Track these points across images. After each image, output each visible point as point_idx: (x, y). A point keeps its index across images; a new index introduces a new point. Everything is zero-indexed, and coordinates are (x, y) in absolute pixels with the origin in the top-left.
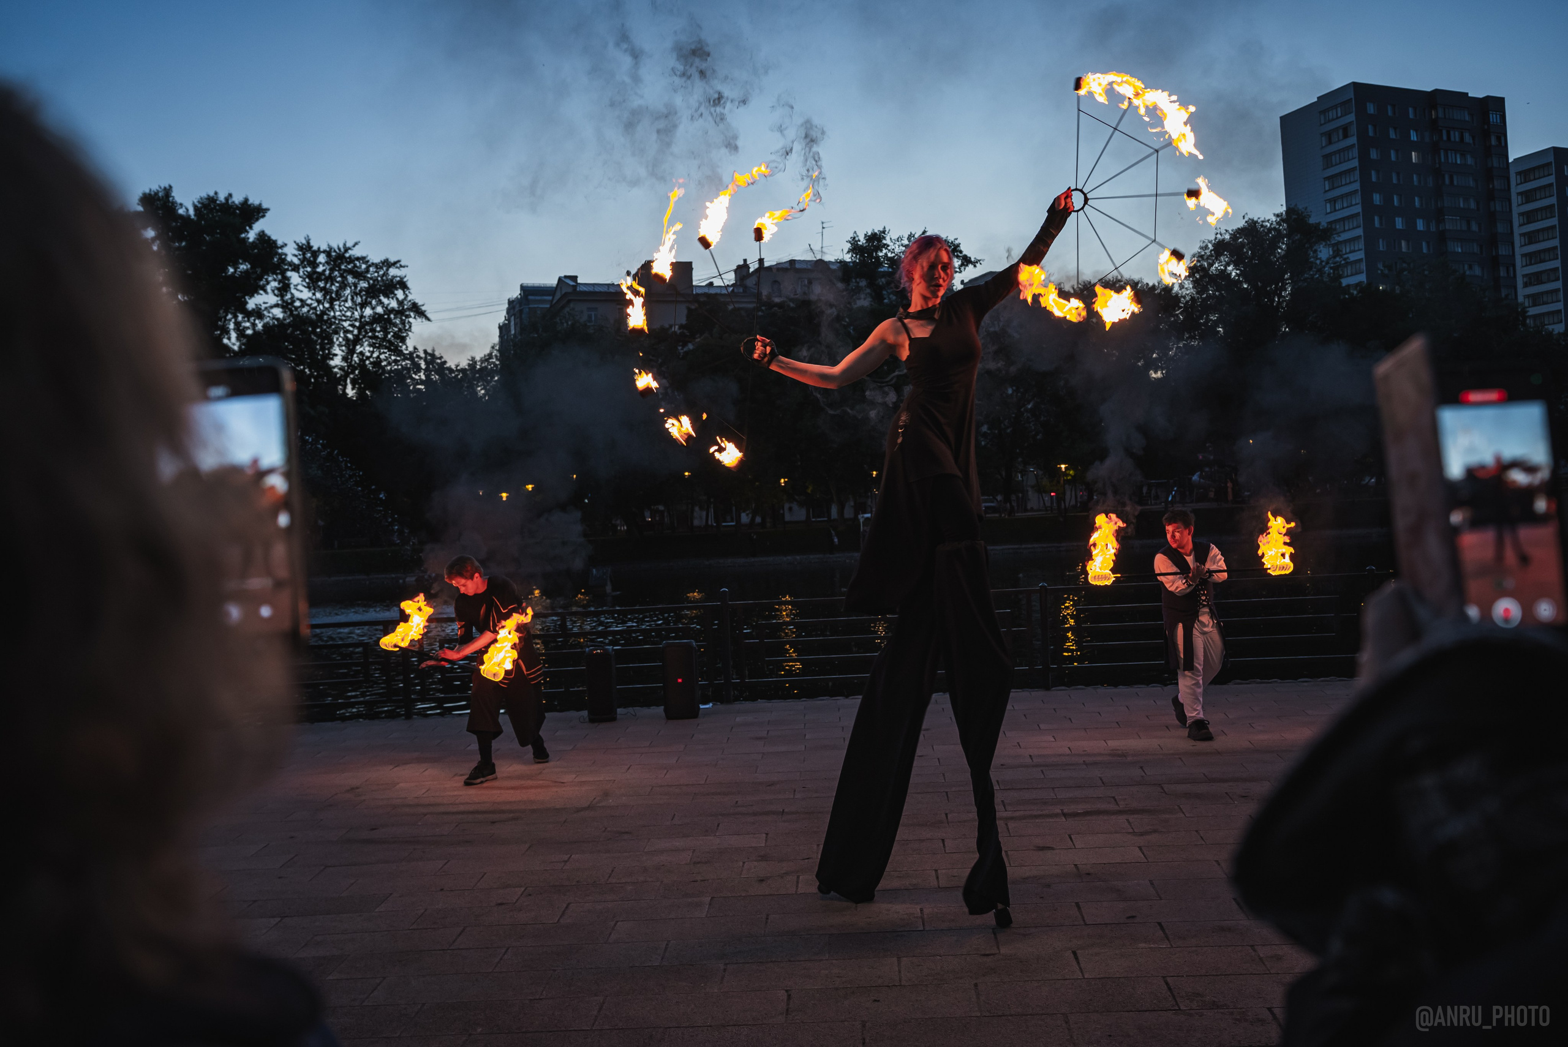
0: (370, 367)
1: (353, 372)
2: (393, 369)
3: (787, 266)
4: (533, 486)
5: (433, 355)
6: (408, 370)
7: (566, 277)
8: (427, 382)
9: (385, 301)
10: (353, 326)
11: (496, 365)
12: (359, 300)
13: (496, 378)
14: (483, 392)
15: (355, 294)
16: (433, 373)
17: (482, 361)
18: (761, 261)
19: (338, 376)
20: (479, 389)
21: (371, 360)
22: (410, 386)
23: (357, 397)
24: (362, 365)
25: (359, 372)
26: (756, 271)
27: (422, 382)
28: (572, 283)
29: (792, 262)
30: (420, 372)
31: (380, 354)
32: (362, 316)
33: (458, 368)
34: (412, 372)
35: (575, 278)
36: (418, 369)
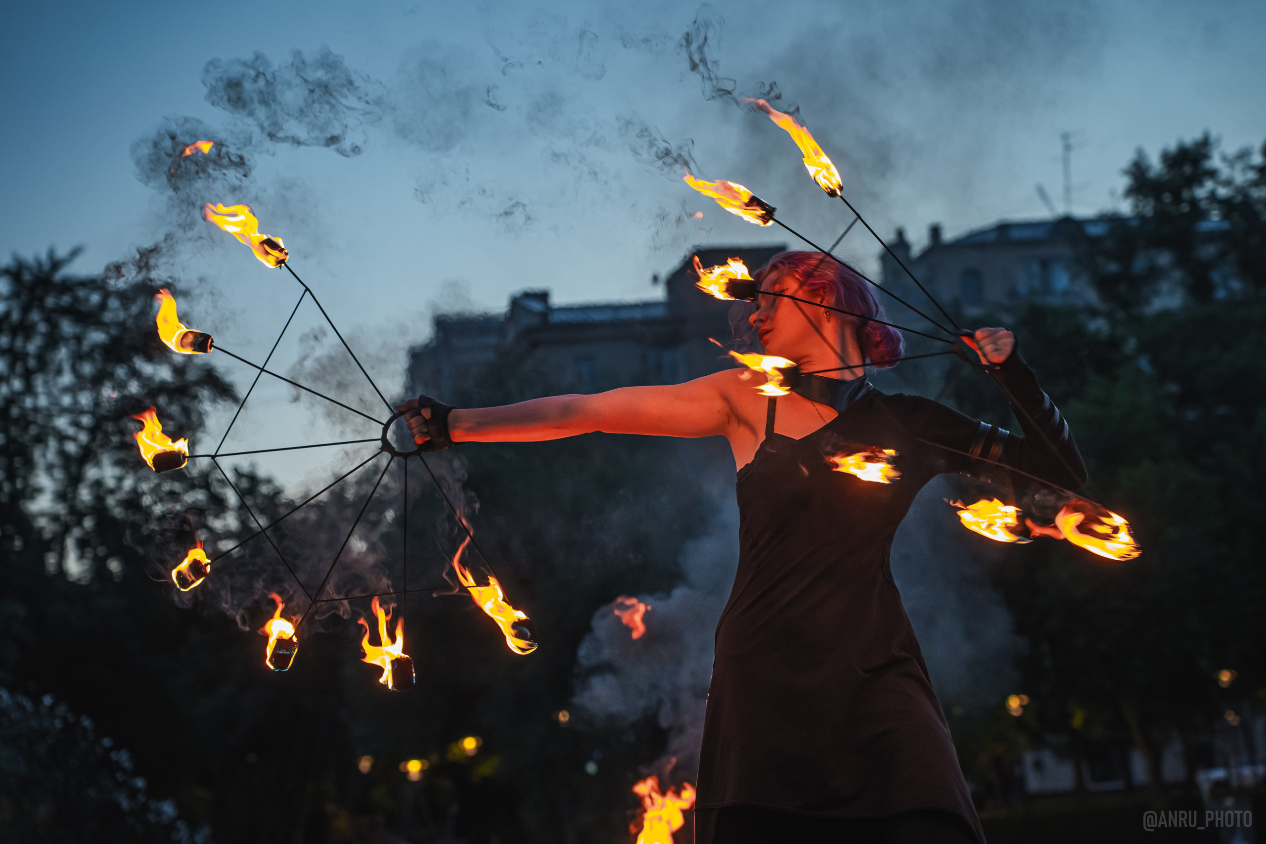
0: (118, 512)
1: (79, 523)
3: (992, 237)
5: (253, 479)
6: (199, 510)
7: (527, 295)
8: (244, 535)
9: (147, 369)
10: (76, 424)
12: (87, 369)
15: (78, 357)
17: (359, 482)
18: (935, 231)
21: (120, 496)
24: (99, 509)
26: (927, 254)
28: (536, 306)
29: (1003, 228)
31: (139, 480)
32: (97, 404)
35: (543, 296)
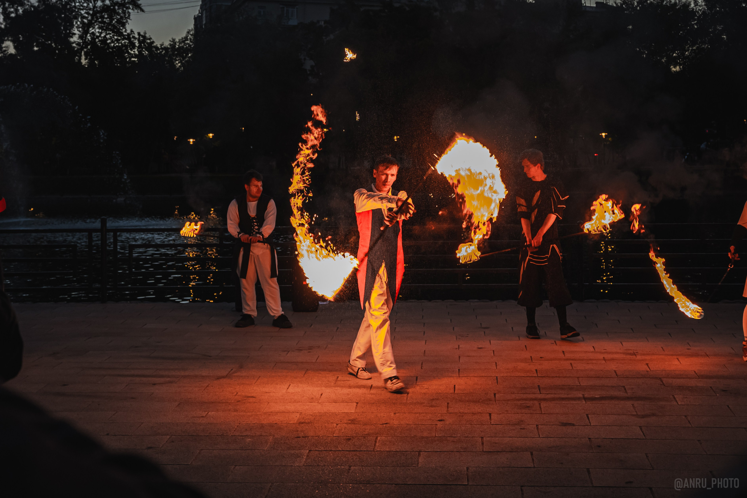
0: (99, 44)
1: (86, 47)
2: (115, 45)
4: (213, 135)
5: (145, 37)
6: (127, 46)
8: (140, 55)
10: (88, 13)
11: (190, 46)
13: (190, 55)
14: (179, 64)
16: (144, 50)
17: (180, 42)
19: (76, 49)
20: (177, 62)
21: (100, 38)
22: (127, 58)
23: (88, 65)
24: (93, 42)
25: (90, 47)
27: (136, 56)
30: (134, 49)
31: (107, 34)
33: (162, 47)
34: (129, 48)
36: (133, 46)
